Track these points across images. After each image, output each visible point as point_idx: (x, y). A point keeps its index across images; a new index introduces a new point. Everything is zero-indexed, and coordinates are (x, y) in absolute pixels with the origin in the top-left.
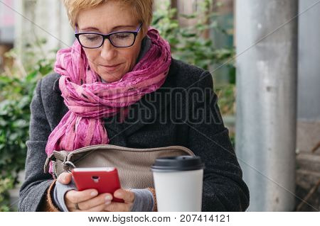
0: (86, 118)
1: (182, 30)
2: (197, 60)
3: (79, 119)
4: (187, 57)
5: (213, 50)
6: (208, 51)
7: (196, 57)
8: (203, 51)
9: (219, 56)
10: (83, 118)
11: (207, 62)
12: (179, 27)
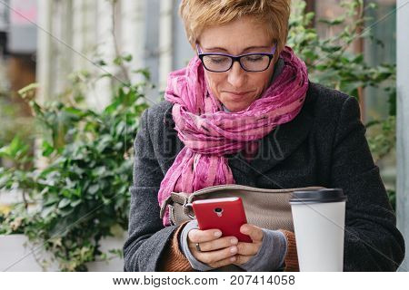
0: (207, 154)
1: (321, 41)
2: (342, 82)
3: (197, 157)
4: (330, 78)
5: (365, 68)
6: (359, 70)
7: (341, 78)
8: (352, 70)
9: (375, 77)
10: (202, 155)
11: (358, 85)
12: (318, 38)
